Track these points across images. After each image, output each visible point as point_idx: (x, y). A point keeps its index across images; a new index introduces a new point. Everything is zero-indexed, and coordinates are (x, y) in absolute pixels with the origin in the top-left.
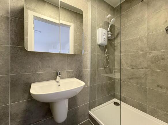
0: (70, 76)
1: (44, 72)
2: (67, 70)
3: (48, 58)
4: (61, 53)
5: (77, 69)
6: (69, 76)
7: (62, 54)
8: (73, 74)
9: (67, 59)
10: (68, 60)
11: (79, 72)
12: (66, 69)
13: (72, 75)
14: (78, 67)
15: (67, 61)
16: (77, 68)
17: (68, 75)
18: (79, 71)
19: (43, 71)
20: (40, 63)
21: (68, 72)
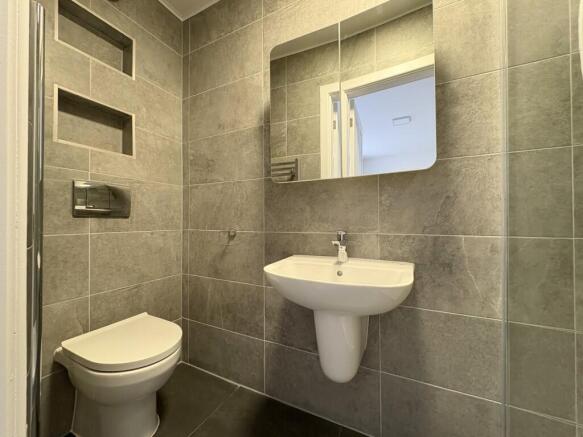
0: (391, 253)
1: (314, 232)
2: (378, 232)
3: (324, 196)
4: (345, 176)
5: (423, 232)
6: (387, 254)
7: (347, 179)
8: (406, 248)
9: (381, 195)
10: (383, 198)
11: (434, 245)
12: (375, 229)
13: (399, 252)
14: (426, 224)
15: (381, 202)
16: (425, 228)
17: (382, 250)
18: (436, 239)
19: (312, 230)
20: (308, 209)
21: (384, 239)
